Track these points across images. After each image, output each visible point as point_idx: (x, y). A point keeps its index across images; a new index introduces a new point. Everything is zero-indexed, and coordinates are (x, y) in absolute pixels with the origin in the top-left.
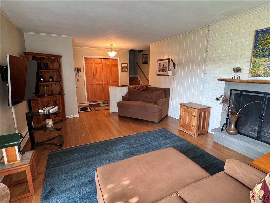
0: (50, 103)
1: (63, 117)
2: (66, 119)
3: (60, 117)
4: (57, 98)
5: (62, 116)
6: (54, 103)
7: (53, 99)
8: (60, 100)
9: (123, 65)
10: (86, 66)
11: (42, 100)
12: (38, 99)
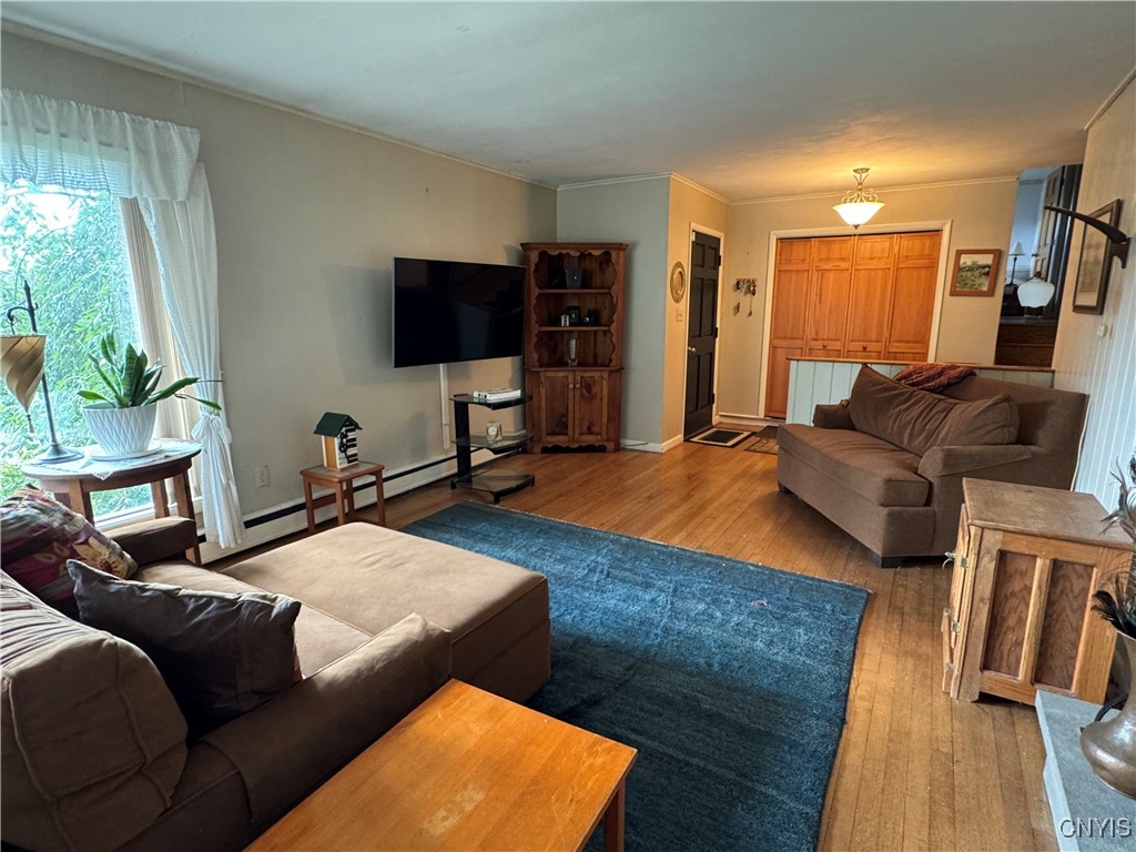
0: (571, 386)
1: (608, 440)
2: (619, 448)
3: (599, 437)
4: (596, 375)
5: (605, 437)
6: (584, 391)
7: (582, 377)
8: (605, 383)
9: (966, 260)
10: (779, 272)
11: (549, 374)
12: (539, 369)
